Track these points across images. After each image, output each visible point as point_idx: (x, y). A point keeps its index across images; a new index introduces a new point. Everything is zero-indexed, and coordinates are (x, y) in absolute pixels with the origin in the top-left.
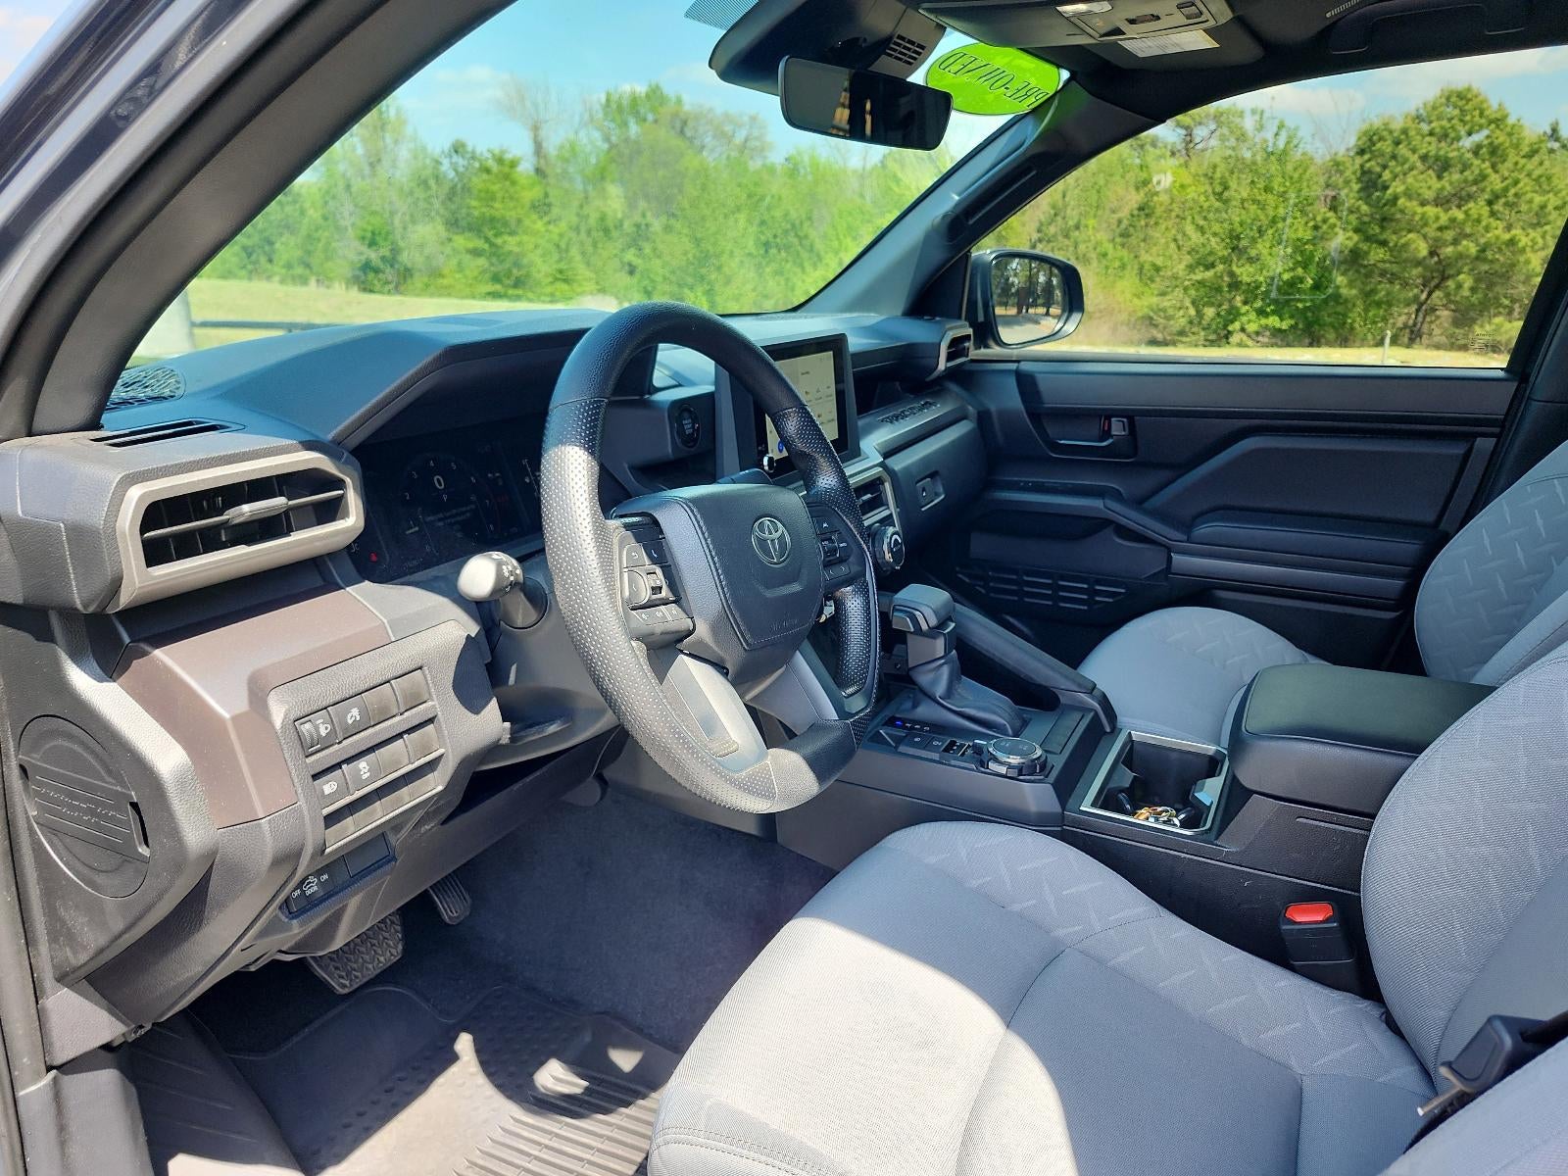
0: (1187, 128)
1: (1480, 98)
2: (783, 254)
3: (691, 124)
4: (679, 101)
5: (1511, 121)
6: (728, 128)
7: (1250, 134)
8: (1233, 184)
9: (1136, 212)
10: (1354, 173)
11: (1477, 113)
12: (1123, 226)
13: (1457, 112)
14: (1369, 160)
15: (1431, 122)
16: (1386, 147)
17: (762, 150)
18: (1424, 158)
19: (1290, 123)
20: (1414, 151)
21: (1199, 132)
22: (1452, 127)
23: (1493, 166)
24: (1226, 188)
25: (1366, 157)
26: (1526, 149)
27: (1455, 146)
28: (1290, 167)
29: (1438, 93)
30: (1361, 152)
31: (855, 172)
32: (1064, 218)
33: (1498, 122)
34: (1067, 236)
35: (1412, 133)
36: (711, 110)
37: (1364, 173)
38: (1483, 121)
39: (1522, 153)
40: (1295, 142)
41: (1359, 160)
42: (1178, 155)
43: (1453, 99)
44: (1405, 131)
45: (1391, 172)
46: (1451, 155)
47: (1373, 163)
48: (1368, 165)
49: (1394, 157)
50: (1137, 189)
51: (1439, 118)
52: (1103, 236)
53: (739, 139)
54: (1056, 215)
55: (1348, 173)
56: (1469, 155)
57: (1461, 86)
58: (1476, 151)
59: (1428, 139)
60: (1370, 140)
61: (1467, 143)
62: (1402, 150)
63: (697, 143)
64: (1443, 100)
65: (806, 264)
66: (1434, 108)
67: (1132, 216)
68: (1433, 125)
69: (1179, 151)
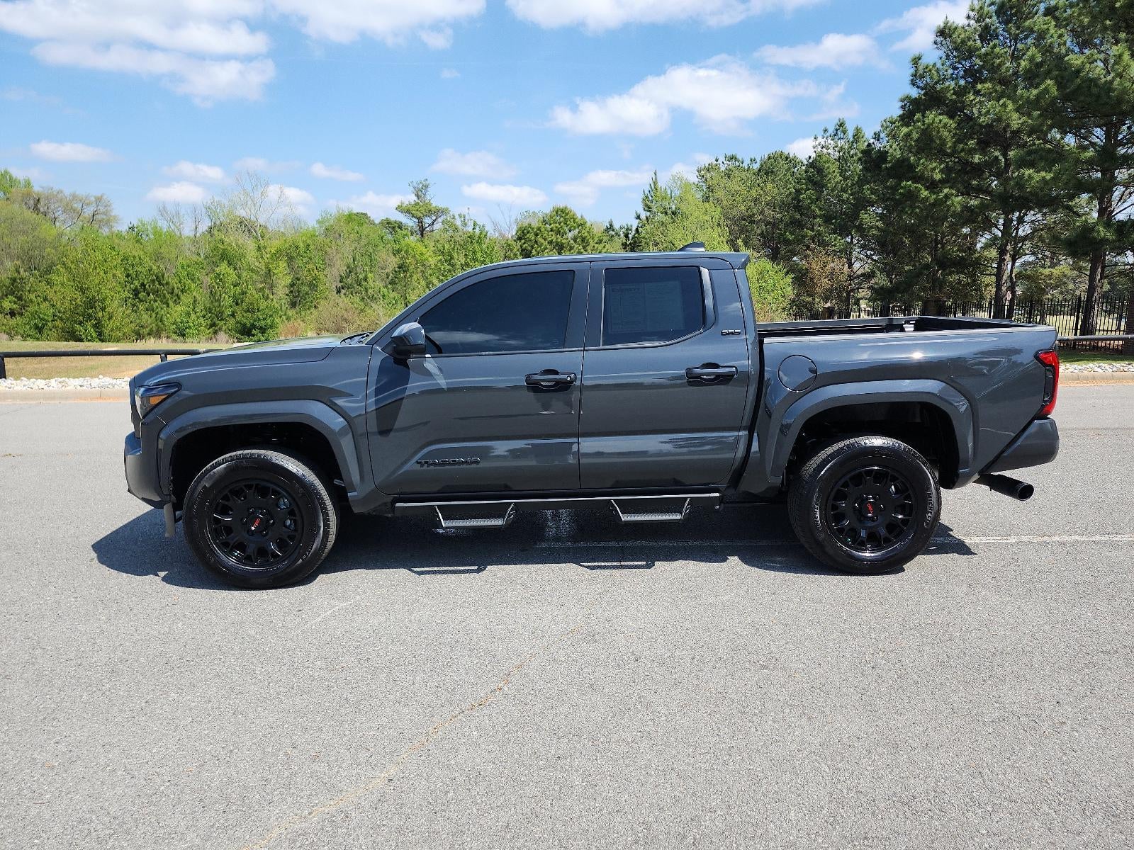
0: (419, 218)
1: (572, 213)
2: (152, 296)
3: (42, 202)
4: (28, 184)
5: (588, 225)
6: (77, 206)
7: (460, 227)
8: (455, 255)
9: (397, 269)
10: (518, 250)
11: (572, 220)
12: (390, 278)
13: (562, 219)
14: (524, 243)
15: (550, 225)
16: (531, 236)
17: (108, 221)
18: (550, 243)
19: (480, 222)
20: (545, 240)
21: (426, 221)
22: (561, 227)
23: (584, 247)
24: (452, 258)
25: (523, 241)
26: (596, 240)
27: (565, 237)
28: (484, 247)
29: (552, 209)
30: (520, 239)
31: (188, 238)
32: (356, 274)
33: (583, 225)
34: (360, 285)
35: (542, 230)
36: (60, 192)
37: (523, 250)
38: (575, 225)
39: (595, 242)
40: (484, 233)
41: (519, 244)
42: (415, 234)
43: (559, 213)
44: (539, 229)
45: (536, 251)
46: (563, 241)
47: (526, 245)
48: (524, 246)
49: (536, 242)
50: (394, 255)
51: (555, 223)
52: (380, 284)
53: (88, 212)
54: (350, 272)
55: (515, 250)
56: (572, 242)
57: (562, 206)
58: (575, 239)
59: (551, 233)
60: (523, 232)
61: (570, 235)
62: (540, 239)
63: (51, 215)
64: (555, 213)
65: (170, 303)
66: (551, 217)
67: (396, 271)
68: (552, 226)
69: (416, 231)
